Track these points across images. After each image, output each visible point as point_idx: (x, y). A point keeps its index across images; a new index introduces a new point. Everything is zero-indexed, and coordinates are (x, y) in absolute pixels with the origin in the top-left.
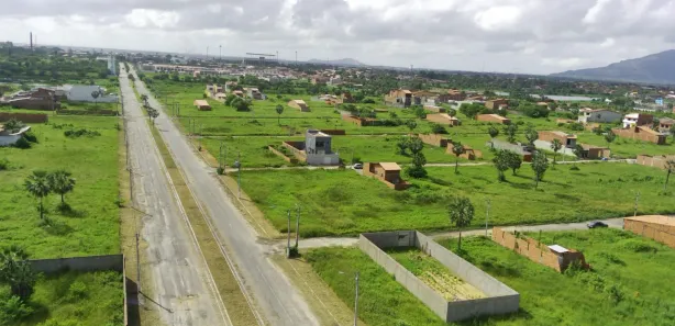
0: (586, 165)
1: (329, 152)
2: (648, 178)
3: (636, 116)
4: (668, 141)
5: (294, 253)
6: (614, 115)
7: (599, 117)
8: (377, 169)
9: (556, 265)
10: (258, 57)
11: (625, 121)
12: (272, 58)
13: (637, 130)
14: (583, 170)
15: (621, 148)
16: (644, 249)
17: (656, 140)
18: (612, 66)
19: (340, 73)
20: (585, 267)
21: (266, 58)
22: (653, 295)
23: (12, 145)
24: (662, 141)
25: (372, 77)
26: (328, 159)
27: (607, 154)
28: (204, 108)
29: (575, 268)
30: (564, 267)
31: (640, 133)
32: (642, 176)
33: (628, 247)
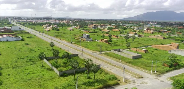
0: (140, 38)
1: (89, 38)
2: (153, 40)
3: (146, 28)
4: (154, 33)
5: (101, 54)
6: (141, 28)
7: (139, 29)
8: (103, 41)
9: (144, 52)
10: (47, 17)
11: (144, 29)
12: (50, 17)
13: (147, 31)
14: (140, 39)
15: (145, 35)
16: (156, 50)
17: (151, 33)
18: (135, 16)
19: (71, 21)
20: (149, 52)
21: (49, 17)
22: (159, 55)
23: (20, 40)
24: (152, 33)
25: (80, 22)
26: (90, 40)
27: (143, 36)
28: (48, 31)
29: (147, 52)
30: (145, 52)
31: (148, 32)
32: (151, 39)
33: (154, 50)
